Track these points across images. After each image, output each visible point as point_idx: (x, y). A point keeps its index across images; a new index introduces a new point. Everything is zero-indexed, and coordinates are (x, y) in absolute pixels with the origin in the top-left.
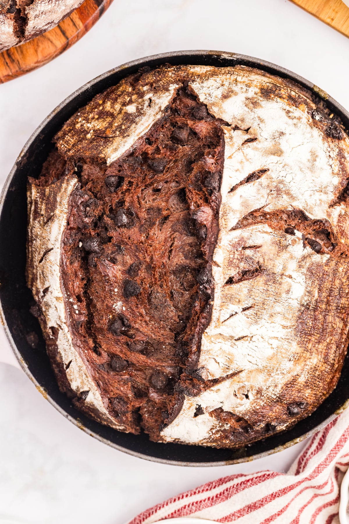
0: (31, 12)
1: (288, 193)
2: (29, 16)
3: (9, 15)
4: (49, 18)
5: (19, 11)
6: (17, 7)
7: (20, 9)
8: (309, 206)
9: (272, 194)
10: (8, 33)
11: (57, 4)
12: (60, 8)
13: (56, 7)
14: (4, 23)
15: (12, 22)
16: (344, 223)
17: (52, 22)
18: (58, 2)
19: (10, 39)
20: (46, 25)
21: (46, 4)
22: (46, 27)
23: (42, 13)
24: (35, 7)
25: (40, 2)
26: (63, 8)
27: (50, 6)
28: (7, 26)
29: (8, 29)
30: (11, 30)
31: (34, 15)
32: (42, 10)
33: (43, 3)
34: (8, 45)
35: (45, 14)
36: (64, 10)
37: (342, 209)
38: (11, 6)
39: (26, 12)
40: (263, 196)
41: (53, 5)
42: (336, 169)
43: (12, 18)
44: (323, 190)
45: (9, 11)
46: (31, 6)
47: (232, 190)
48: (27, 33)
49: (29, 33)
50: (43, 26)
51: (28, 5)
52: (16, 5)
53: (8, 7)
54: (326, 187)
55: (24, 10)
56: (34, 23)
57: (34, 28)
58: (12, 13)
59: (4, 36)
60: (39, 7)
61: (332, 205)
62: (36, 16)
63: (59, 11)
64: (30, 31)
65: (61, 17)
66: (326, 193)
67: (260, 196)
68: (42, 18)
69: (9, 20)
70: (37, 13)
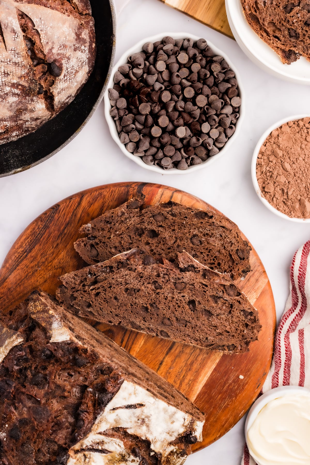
0: (55, 91)
1: (148, 426)
2: (54, 94)
3: (39, 96)
4: (68, 93)
5: (46, 92)
6: (44, 90)
7: (46, 90)
8: (156, 440)
9: (138, 423)
10: (43, 109)
11: (71, 82)
12: (73, 84)
13: (70, 84)
14: (38, 102)
15: (43, 100)
16: (172, 456)
17: (71, 96)
18: (71, 80)
19: (45, 113)
20: (67, 98)
21: (64, 83)
22: (67, 100)
23: (62, 90)
24: (56, 86)
25: (58, 82)
26: (76, 84)
27: (66, 84)
28: (40, 104)
29: (42, 106)
30: (44, 106)
31: (57, 92)
32: (62, 87)
33: (61, 82)
34: (45, 119)
35: (64, 90)
36: (77, 85)
37: (175, 448)
38: (39, 89)
39: (51, 91)
40: (131, 422)
41: (68, 83)
42: (187, 423)
43: (43, 98)
44: (170, 433)
45: (39, 93)
46: (53, 86)
47: (114, 409)
48: (55, 107)
49: (57, 106)
50: (65, 100)
51: (51, 86)
52: (43, 88)
53: (38, 90)
54: (173, 432)
55: (49, 90)
56: (58, 98)
57: (59, 102)
58: (42, 93)
59: (40, 112)
60: (59, 86)
61: (170, 444)
62: (59, 93)
63: (74, 87)
64: (57, 105)
65: (76, 91)
66: (171, 436)
67: (130, 420)
68: (63, 93)
69: (41, 99)
70: (59, 90)
